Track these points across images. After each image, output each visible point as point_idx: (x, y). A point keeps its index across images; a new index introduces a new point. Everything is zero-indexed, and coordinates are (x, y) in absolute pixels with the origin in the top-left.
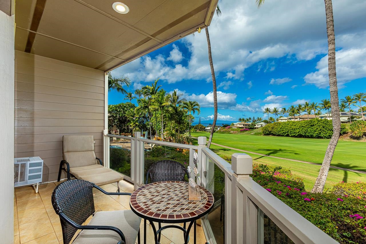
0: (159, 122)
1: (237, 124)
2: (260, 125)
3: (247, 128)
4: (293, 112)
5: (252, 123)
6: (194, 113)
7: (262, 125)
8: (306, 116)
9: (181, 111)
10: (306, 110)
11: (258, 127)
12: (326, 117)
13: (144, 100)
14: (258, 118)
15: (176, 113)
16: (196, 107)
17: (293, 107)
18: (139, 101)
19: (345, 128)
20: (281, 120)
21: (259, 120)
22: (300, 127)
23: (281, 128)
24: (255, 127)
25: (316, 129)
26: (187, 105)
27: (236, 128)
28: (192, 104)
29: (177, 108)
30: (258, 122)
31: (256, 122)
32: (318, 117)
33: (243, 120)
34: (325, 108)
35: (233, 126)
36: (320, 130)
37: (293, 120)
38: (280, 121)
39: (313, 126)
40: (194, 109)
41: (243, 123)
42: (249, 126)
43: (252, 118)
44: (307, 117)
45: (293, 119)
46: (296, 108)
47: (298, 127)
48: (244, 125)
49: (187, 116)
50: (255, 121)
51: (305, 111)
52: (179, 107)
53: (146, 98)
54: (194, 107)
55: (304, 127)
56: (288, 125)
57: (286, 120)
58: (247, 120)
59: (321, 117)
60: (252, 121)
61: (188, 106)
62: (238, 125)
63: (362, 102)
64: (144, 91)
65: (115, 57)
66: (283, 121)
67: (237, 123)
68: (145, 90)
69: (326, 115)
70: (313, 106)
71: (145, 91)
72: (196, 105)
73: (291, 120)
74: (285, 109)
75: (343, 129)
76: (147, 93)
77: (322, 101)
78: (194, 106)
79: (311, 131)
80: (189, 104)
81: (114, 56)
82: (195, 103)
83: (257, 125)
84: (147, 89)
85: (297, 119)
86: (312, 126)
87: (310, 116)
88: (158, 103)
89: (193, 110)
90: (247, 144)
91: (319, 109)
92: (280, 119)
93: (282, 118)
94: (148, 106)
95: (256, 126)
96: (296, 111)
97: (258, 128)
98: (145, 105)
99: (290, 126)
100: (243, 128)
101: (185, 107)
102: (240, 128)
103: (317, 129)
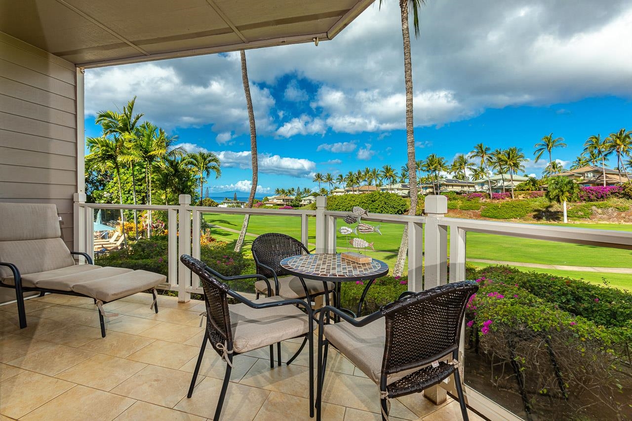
0: (131, 192)
1: (273, 199)
2: (308, 201)
3: (288, 205)
4: (352, 181)
5: (296, 198)
6: (208, 174)
7: (310, 200)
8: (366, 188)
9: (184, 171)
10: (367, 179)
11: (305, 203)
12: (387, 189)
13: (106, 141)
14: (305, 189)
15: (175, 174)
16: (213, 163)
17: (351, 174)
18: (91, 143)
19: (406, 204)
20: (337, 192)
21: (307, 191)
22: (360, 203)
23: (336, 205)
24: (301, 203)
25: (377, 205)
26: (195, 159)
27: (272, 205)
28: (205, 159)
29: (177, 163)
30: (304, 195)
31: (302, 196)
32: (379, 188)
33: (283, 191)
34: (387, 177)
35: (267, 202)
36: (382, 207)
37: (351, 193)
38: (335, 194)
39: (375, 201)
40: (209, 168)
41: (283, 196)
42: (291, 202)
43: (296, 189)
44: (368, 189)
45: (351, 191)
46: (355, 176)
47: (358, 203)
48: (283, 200)
49: (197, 180)
50: (301, 193)
51: (365, 181)
52: (181, 162)
53: (110, 139)
54: (209, 165)
55: (365, 203)
56: (346, 201)
57: (342, 192)
58: (289, 192)
59: (383, 190)
60: (295, 194)
61: (197, 161)
62: (275, 201)
63: (421, 171)
64: (102, 121)
65: (131, 42)
66: (339, 194)
67: (273, 197)
68: (105, 120)
69: (388, 187)
70: (375, 174)
71: (106, 122)
72: (213, 160)
73: (349, 193)
74: (341, 176)
75: (404, 205)
76: (111, 127)
77: (383, 167)
78: (209, 162)
79: (372, 209)
80: (199, 158)
81: (131, 40)
82: (210, 156)
83: (303, 201)
84: (112, 118)
85: (356, 191)
86: (373, 201)
87: (371, 188)
88: (141, 150)
89: (207, 169)
90: (293, 231)
91: (381, 179)
92: (335, 191)
93: (337, 190)
94: (116, 156)
95: (303, 203)
96: (355, 181)
97: (305, 205)
98: (108, 152)
99: (348, 202)
100: (282, 205)
101: (192, 163)
102: (279, 205)
103: (379, 205)
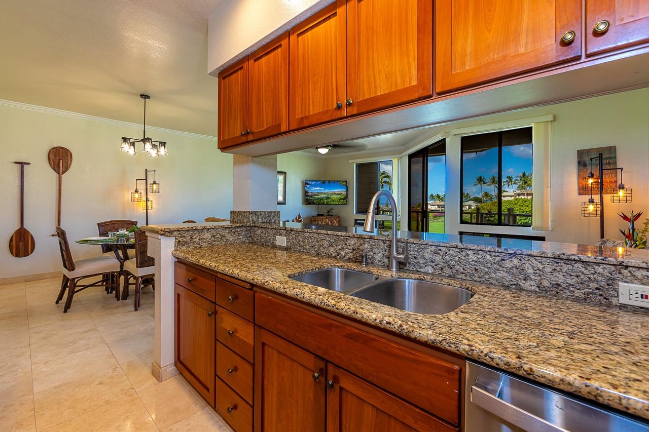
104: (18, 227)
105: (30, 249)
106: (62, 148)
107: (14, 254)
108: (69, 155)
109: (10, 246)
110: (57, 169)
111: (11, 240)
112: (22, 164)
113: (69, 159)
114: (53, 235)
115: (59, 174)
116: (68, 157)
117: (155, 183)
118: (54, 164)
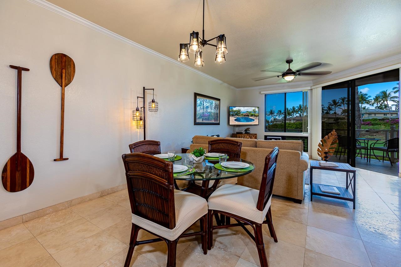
104: (13, 151)
105: (28, 180)
106: (65, 56)
107: (9, 188)
108: (72, 65)
109: (3, 177)
110: (60, 81)
111: (5, 170)
112: (20, 70)
113: (72, 69)
114: (55, 160)
115: (61, 86)
116: (70, 67)
117: (153, 101)
118: (57, 73)
